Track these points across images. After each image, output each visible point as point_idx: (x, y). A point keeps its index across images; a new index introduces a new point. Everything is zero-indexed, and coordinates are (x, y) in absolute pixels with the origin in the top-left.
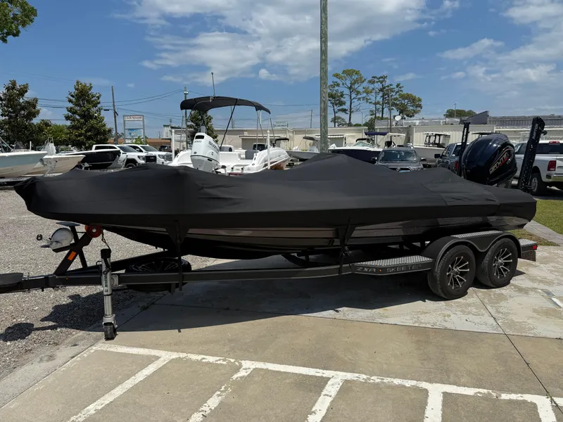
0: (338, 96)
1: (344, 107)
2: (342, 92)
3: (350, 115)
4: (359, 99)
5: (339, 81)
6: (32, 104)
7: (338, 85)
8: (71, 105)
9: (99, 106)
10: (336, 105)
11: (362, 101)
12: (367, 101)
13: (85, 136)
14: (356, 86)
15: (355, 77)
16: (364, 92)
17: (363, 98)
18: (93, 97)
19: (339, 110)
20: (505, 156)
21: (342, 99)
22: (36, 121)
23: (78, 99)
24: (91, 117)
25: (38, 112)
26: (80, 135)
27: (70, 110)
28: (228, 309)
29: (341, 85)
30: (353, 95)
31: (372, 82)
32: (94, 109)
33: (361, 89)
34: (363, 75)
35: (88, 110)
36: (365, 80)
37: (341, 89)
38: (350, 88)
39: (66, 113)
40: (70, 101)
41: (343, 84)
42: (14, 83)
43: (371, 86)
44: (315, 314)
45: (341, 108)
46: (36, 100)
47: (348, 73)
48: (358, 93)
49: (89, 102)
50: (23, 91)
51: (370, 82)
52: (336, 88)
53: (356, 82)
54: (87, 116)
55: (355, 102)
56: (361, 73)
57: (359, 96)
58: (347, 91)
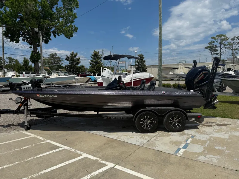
0: (214, 47)
1: (217, 52)
2: (216, 45)
3: (220, 56)
4: (226, 48)
5: (214, 40)
6: (78, 59)
7: (214, 42)
8: (92, 59)
9: (101, 59)
10: (213, 52)
11: (227, 49)
12: (230, 49)
13: (96, 70)
14: (224, 42)
15: (223, 38)
16: (228, 45)
17: (228, 47)
18: (99, 56)
19: (214, 54)
20: (202, 76)
21: (216, 49)
22: (79, 65)
23: (94, 57)
24: (98, 63)
25: (80, 62)
26: (94, 70)
27: (92, 61)
28: (67, 127)
29: (215, 42)
30: (222, 46)
31: (233, 39)
32: (99, 60)
33: (226, 43)
34: (227, 37)
35: (97, 61)
36: (229, 39)
37: (215, 44)
38: (220, 43)
39: (91, 62)
40: (92, 58)
41: (216, 42)
42: (73, 53)
43: (232, 42)
44: (90, 132)
45: (215, 53)
46: (80, 58)
47: (219, 36)
48: (225, 45)
49: (98, 58)
50: (76, 55)
51: (232, 39)
52: (213, 44)
53: (223, 40)
54: (97, 63)
55: (223, 50)
56: (226, 35)
57: (225, 47)
58: (218, 45)
